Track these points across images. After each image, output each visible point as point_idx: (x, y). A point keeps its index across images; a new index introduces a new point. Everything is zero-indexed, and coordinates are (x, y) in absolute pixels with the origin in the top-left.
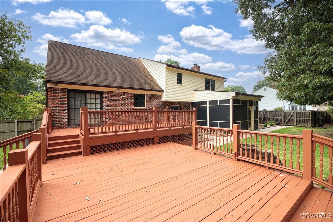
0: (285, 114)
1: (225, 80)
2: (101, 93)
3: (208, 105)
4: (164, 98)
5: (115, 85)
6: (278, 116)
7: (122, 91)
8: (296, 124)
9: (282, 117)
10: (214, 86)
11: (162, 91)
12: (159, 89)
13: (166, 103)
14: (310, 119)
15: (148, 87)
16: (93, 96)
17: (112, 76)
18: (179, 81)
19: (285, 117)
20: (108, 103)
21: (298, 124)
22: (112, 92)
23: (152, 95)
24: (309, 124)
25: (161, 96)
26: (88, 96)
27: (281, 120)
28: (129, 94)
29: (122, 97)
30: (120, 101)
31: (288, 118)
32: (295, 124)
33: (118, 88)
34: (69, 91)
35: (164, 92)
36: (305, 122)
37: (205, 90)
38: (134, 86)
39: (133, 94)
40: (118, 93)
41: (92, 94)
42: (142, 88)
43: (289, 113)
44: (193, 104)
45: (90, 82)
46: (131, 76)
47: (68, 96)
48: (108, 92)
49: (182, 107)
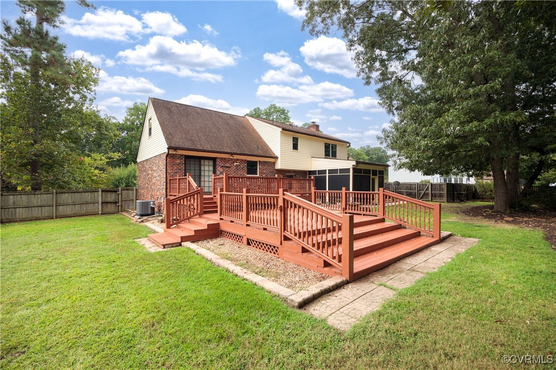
0: (420, 186)
1: (348, 145)
2: (214, 160)
3: (327, 175)
4: (279, 166)
5: (228, 151)
6: (412, 190)
7: (236, 157)
8: (432, 199)
9: (417, 191)
10: (336, 152)
11: (277, 158)
12: (273, 155)
13: (280, 171)
14: (446, 192)
15: (261, 153)
16: (206, 162)
17: (223, 140)
18: (295, 147)
19: (420, 191)
20: (222, 170)
21: (433, 198)
22: (225, 159)
23: (265, 162)
24: (445, 199)
25: (274, 163)
26: (202, 162)
27: (415, 194)
28: (242, 160)
29: (235, 164)
30: (233, 169)
31: (423, 192)
32: (430, 199)
33: (232, 154)
34: (187, 157)
35: (279, 159)
36: (441, 196)
37: (324, 157)
38: (247, 153)
39: (245, 160)
40: (231, 159)
41: (205, 160)
42: (255, 154)
43: (424, 186)
44: (311, 172)
45: (205, 148)
46: (242, 140)
47: (185, 162)
48: (222, 158)
49: (297, 176)
